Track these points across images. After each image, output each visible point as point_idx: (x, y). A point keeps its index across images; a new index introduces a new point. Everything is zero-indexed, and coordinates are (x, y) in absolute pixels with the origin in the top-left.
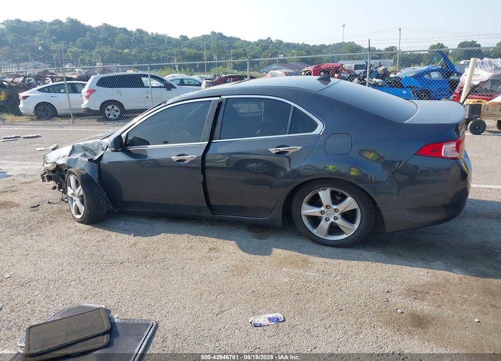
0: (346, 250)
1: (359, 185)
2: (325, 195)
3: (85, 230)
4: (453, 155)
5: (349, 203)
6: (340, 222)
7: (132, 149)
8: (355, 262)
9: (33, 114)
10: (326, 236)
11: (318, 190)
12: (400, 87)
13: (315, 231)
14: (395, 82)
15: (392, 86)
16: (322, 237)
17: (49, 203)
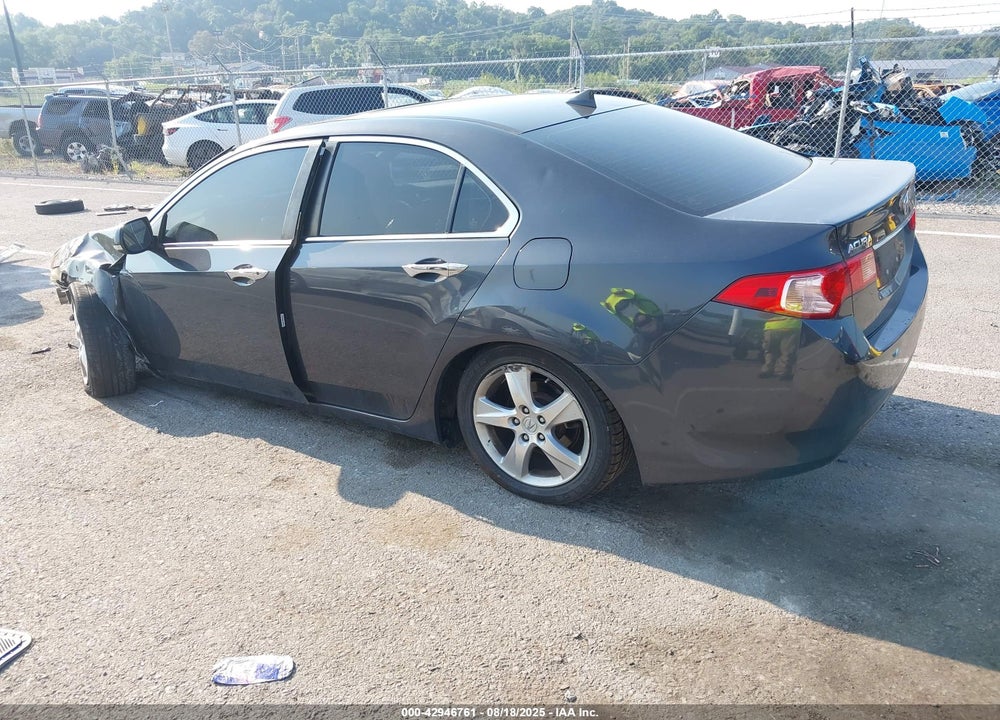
0: (562, 513)
1: (579, 365)
2: (518, 382)
3: (83, 409)
4: (819, 306)
5: (566, 407)
6: (549, 447)
7: (169, 247)
8: (560, 545)
9: (185, 164)
10: (523, 474)
11: (502, 367)
12: (936, 123)
13: (500, 461)
14: (926, 109)
15: (916, 119)
16: (514, 476)
17: (70, 346)
